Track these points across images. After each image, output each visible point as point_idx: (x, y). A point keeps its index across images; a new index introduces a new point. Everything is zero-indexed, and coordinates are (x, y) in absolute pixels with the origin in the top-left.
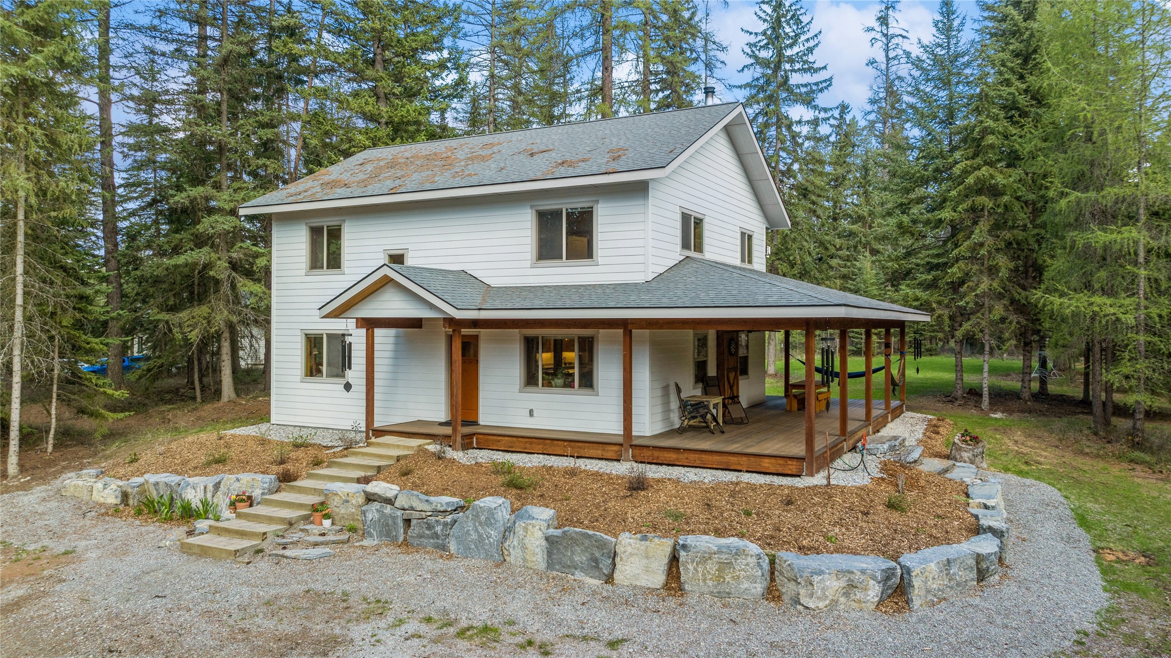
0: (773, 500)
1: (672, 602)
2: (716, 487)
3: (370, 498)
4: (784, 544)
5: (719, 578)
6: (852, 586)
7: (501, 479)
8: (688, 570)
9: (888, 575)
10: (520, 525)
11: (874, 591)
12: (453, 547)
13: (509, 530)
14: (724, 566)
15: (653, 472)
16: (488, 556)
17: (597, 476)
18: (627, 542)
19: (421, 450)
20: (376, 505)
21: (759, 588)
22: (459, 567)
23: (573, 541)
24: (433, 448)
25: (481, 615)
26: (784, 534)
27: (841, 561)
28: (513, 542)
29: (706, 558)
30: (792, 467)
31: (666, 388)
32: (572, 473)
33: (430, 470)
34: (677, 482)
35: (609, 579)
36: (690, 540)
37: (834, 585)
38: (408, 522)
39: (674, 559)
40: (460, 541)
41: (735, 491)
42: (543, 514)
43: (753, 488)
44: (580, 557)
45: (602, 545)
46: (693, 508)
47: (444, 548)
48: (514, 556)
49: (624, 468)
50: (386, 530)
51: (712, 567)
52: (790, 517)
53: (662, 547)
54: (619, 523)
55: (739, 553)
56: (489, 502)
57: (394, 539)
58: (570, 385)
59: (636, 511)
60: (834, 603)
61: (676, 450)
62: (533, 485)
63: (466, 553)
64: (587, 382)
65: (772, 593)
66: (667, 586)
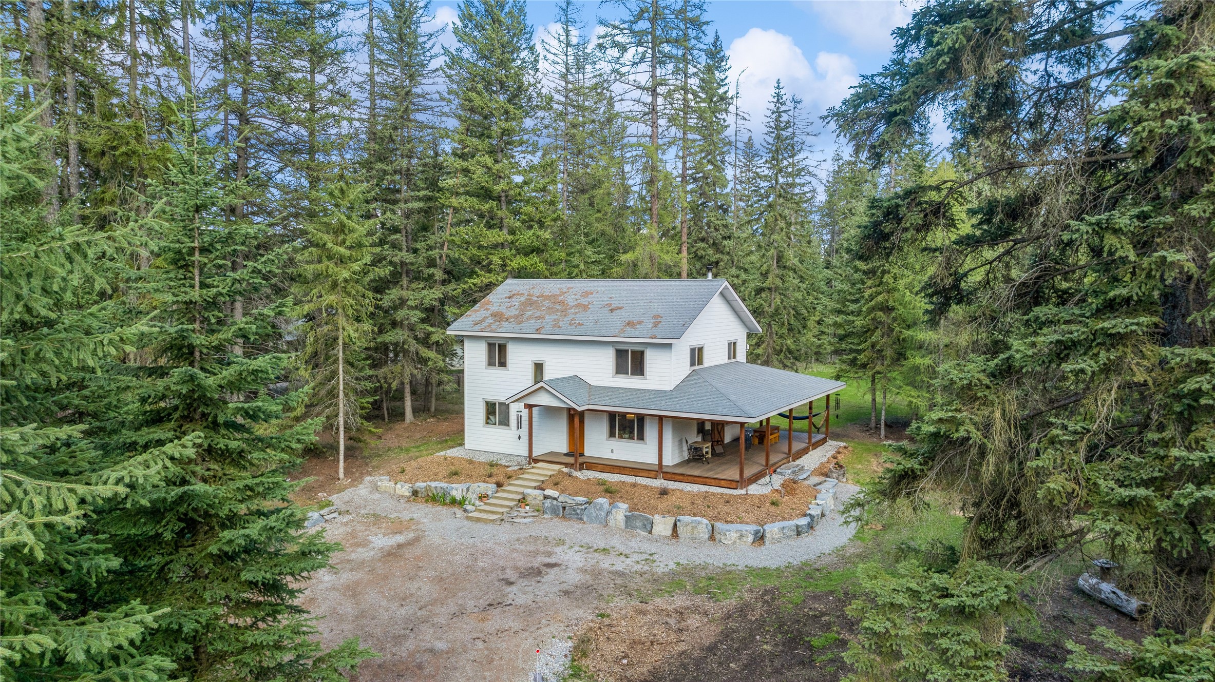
0: (722, 500)
1: (674, 541)
2: (698, 495)
3: (546, 497)
4: (719, 520)
5: (692, 533)
6: (742, 536)
7: (602, 488)
8: (680, 529)
9: (757, 532)
10: (614, 511)
11: (751, 538)
12: (585, 519)
13: (608, 513)
14: (694, 528)
15: (671, 485)
16: (601, 523)
17: (646, 487)
18: (657, 518)
19: (560, 471)
20: (549, 500)
21: (707, 536)
22: (589, 527)
23: (636, 517)
24: (565, 470)
25: (602, 545)
26: (721, 516)
27: (739, 526)
28: (611, 517)
29: (687, 525)
30: (734, 484)
31: (681, 441)
32: (634, 485)
33: (566, 482)
34: (681, 491)
35: (650, 532)
36: (681, 518)
37: (735, 535)
38: (564, 508)
39: (675, 525)
40: (588, 516)
41: (706, 496)
42: (623, 506)
43: (714, 494)
44: (639, 524)
45: (647, 519)
46: (686, 504)
47: (581, 519)
48: (612, 523)
49: (659, 483)
50: (554, 511)
51: (689, 528)
52: (726, 509)
53: (670, 521)
54: (654, 510)
55: (699, 523)
56: (600, 500)
57: (558, 515)
58: (632, 438)
59: (663, 504)
60: (735, 542)
61: (683, 475)
62: (617, 492)
63: (591, 522)
64: (641, 437)
65: (712, 538)
66: (672, 535)
